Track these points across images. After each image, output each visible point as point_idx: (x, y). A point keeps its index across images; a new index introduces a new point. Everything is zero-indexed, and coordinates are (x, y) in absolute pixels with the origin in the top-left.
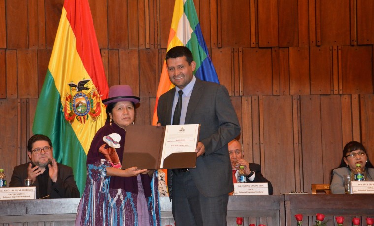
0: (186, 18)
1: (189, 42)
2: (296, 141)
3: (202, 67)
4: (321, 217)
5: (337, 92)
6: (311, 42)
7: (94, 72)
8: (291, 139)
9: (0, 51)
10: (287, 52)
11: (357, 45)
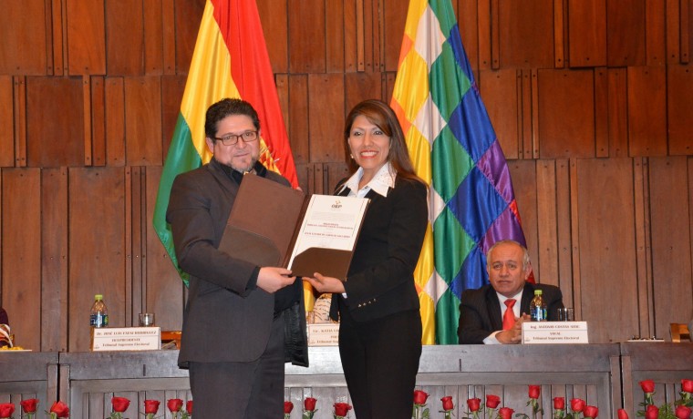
0: (433, 14)
1: (437, 60)
2: (641, 243)
3: (462, 105)
4: (689, 386)
6: (669, 55)
8: (630, 238)
9: (95, 80)
10: (623, 76)
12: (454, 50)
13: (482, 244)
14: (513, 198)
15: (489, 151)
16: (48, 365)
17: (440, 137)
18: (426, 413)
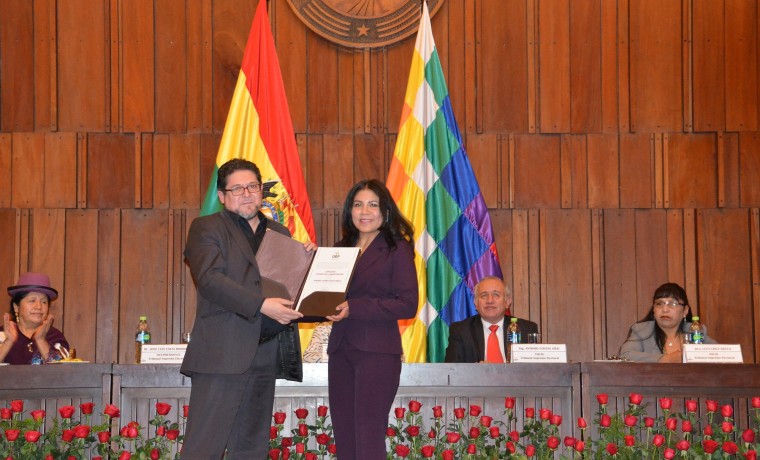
0: (429, 87)
2: (597, 280)
3: (452, 162)
4: (636, 399)
5: (661, 204)
6: (621, 126)
7: (285, 170)
8: (588, 277)
9: (145, 136)
10: (584, 142)
11: (693, 132)
12: (445, 117)
13: (467, 279)
14: (493, 240)
15: (474, 201)
16: (103, 374)
17: (434, 189)
18: (419, 420)
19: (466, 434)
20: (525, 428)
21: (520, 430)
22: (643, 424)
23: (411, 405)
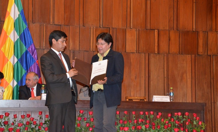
0: (16, 6)
1: (17, 19)
3: (24, 32)
4: (81, 112)
5: (92, 50)
6: (80, 24)
10: (68, 28)
11: (103, 27)
12: (22, 17)
13: (28, 72)
14: (37, 59)
15: (31, 46)
17: (17, 41)
18: (9, 119)
19: (25, 124)
20: (45, 121)
21: (43, 122)
22: (83, 120)
23: (6, 114)
